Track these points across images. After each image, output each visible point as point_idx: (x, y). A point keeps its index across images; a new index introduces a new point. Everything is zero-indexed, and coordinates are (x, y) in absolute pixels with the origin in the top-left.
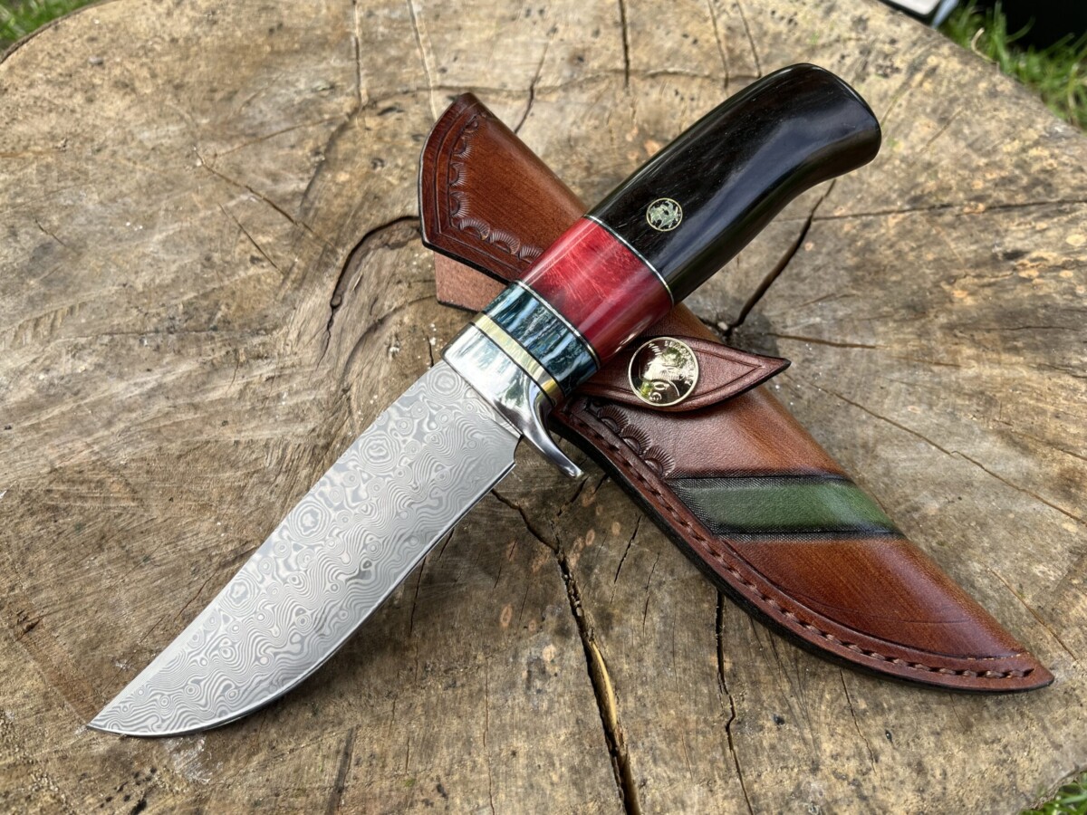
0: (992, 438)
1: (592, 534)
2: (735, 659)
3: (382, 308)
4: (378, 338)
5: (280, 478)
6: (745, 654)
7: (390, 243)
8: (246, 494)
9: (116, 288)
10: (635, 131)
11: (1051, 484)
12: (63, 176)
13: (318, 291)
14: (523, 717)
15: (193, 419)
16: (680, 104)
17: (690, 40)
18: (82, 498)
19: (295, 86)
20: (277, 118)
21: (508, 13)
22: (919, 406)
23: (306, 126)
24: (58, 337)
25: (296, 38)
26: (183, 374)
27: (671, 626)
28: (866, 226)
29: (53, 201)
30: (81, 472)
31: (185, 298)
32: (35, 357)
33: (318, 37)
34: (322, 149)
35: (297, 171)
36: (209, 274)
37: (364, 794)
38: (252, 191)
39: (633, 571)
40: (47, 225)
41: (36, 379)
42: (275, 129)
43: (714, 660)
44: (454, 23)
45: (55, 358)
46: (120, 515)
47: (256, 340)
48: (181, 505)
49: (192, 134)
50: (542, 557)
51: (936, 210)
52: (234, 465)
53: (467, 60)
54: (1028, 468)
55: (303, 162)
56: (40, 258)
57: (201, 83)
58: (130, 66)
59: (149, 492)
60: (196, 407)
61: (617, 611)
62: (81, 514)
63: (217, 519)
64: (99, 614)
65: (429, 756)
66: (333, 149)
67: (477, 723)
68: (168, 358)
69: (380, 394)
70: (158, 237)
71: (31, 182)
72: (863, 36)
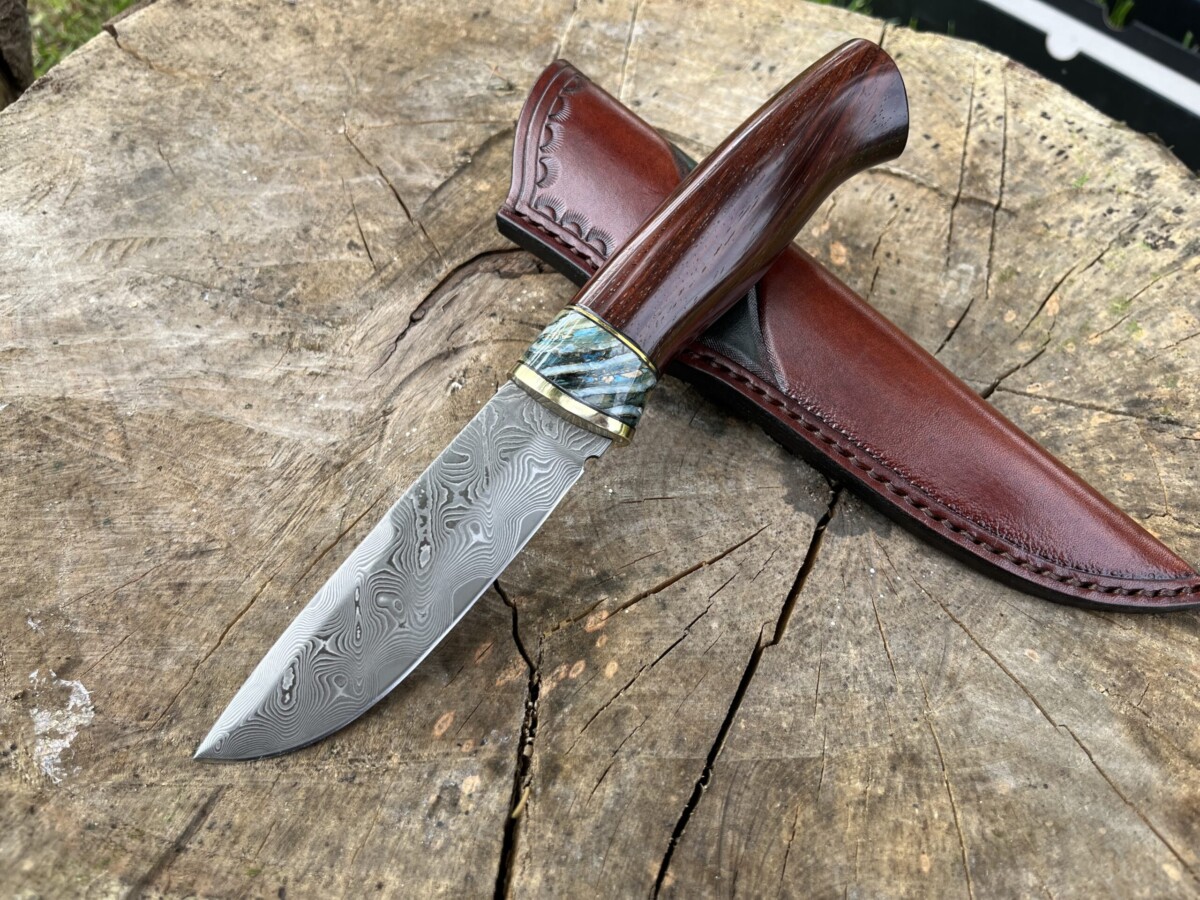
0: (1118, 725)
1: (580, 665)
2: (681, 877)
3: (462, 337)
4: (446, 367)
5: (276, 483)
6: (695, 875)
7: (502, 271)
8: (235, 488)
9: (203, 232)
10: (826, 227)
11: (1169, 808)
12: (205, 105)
13: (404, 298)
14: (409, 847)
15: (219, 392)
16: (891, 211)
17: (932, 142)
18: (75, 436)
19: (473, 78)
20: (440, 106)
21: (734, 61)
22: (1041, 654)
23: (466, 123)
24: (126, 265)
25: (497, 30)
26: (229, 341)
27: (622, 807)
28: (1060, 415)
29: (184, 128)
30: (86, 409)
31: (267, 264)
32: (95, 277)
33: (520, 34)
34: (472, 151)
35: (436, 166)
36: (301, 246)
37: (202, 865)
38: (381, 174)
39: (608, 727)
40: (167, 149)
41: (86, 299)
42: (434, 116)
43: (654, 868)
44: (672, 56)
45: (112, 286)
46: (104, 466)
47: (318, 330)
48: (166, 477)
49: (349, 99)
50: (513, 672)
51: (1158, 423)
52: (236, 454)
53: (669, 99)
54: (1149, 779)
55: (446, 159)
56: (145, 181)
57: (381, 50)
58: (319, 15)
59: (143, 453)
60: (225, 378)
61: (568, 766)
62: (67, 453)
63: (195, 505)
64: (37, 563)
65: (288, 851)
66: (486, 154)
67: (356, 834)
68: (222, 320)
69: (421, 428)
70: (268, 193)
71: (172, 104)
72: (1144, 194)
